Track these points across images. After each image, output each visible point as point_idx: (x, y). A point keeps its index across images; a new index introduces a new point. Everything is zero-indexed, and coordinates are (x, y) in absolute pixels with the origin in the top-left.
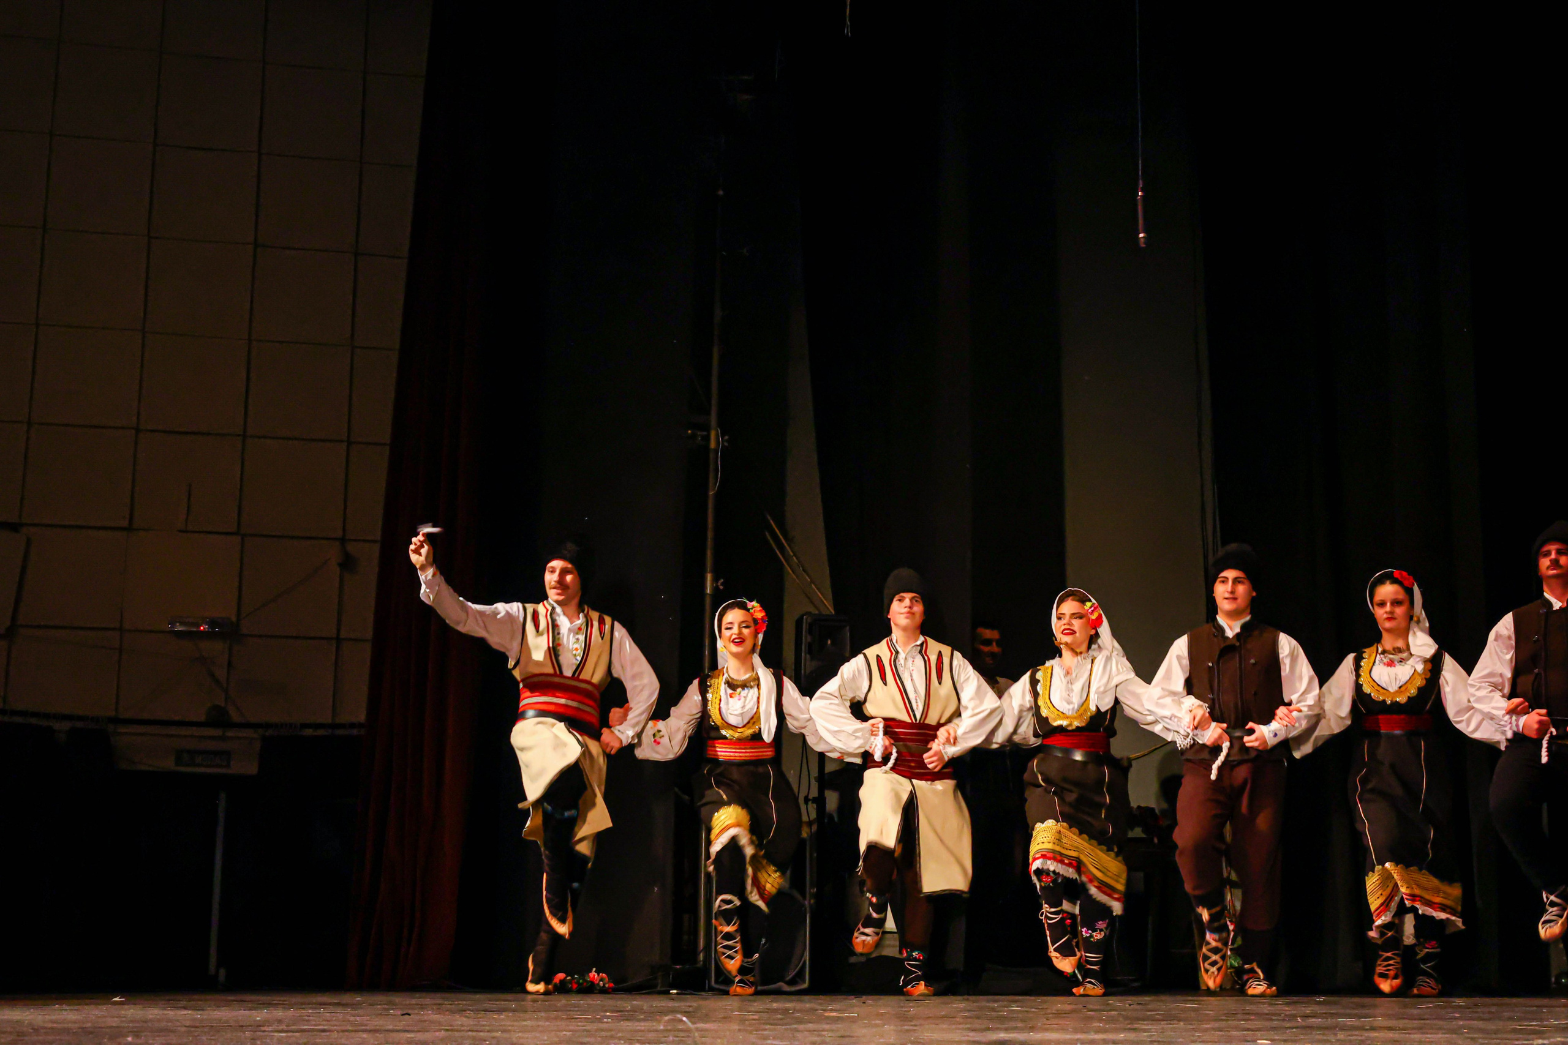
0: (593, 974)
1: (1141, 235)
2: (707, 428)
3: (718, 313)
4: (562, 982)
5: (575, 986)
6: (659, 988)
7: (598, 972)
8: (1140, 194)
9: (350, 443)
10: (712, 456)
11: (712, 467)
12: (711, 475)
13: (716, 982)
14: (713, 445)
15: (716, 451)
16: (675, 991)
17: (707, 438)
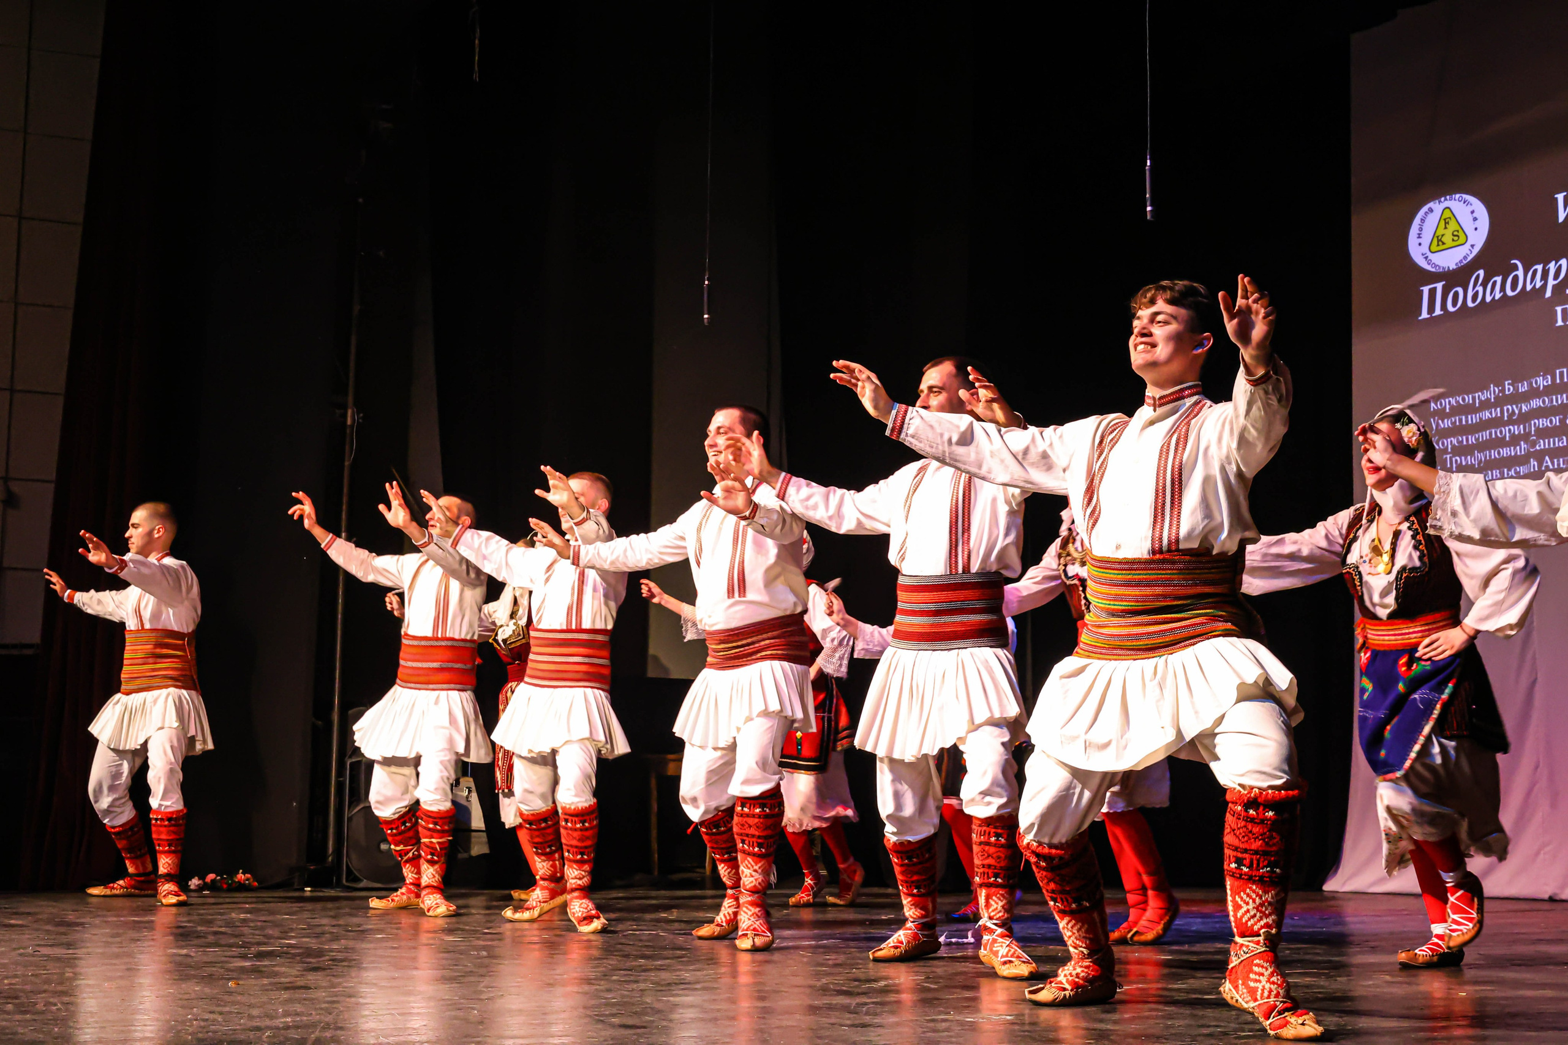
0: (241, 876)
1: (706, 316)
2: (345, 408)
3: (357, 308)
4: (213, 881)
5: (225, 886)
6: (296, 887)
7: (244, 873)
8: (706, 282)
9: (12, 391)
10: (348, 431)
11: (348, 440)
12: (347, 448)
13: (347, 881)
14: (349, 422)
15: (352, 426)
16: (309, 889)
17: (345, 416)
